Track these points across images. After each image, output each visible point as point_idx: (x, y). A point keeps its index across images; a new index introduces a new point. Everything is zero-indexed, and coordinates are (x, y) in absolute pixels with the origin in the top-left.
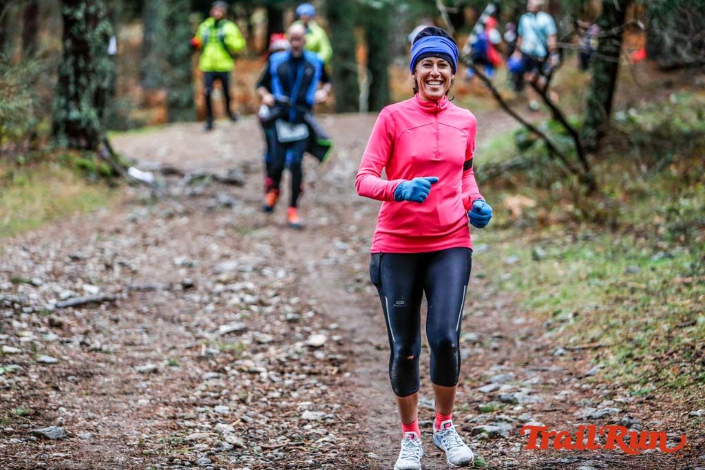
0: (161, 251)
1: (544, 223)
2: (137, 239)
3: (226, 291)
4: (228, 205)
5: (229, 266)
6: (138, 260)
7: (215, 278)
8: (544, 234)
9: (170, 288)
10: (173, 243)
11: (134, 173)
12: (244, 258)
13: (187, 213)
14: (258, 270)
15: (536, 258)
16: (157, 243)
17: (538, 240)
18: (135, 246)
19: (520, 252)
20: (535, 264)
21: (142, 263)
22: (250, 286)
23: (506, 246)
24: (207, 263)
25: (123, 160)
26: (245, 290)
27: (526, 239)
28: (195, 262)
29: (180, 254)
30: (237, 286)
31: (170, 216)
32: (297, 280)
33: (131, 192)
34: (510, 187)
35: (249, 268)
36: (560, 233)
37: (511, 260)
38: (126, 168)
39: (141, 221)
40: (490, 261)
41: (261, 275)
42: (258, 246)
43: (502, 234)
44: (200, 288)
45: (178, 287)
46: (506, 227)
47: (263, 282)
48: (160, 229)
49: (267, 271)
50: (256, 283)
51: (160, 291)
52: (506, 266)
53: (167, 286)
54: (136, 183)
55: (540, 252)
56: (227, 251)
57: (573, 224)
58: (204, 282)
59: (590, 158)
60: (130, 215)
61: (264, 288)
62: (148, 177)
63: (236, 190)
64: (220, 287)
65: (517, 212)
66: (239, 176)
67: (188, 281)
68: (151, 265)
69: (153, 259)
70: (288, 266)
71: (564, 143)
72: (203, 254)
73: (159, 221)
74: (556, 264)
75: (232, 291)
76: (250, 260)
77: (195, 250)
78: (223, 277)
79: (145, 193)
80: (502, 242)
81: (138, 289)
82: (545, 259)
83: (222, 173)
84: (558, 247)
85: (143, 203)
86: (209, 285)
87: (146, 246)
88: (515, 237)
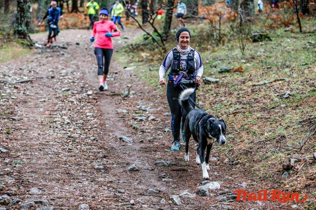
0: (45, 67)
1: (152, 60)
2: (38, 64)
3: (63, 79)
4: (63, 54)
5: (64, 72)
6: (38, 70)
7: (60, 75)
8: (152, 64)
9: (47, 78)
10: (48, 65)
11: (37, 45)
12: (68, 69)
13: (51, 57)
14: (72, 73)
15: (150, 70)
16: (43, 65)
17: (151, 65)
18: (37, 66)
19: (146, 69)
20: (150, 72)
21: (39, 70)
22: (70, 77)
23: (142, 67)
24: (58, 71)
25: (33, 42)
26: (69, 78)
27: (147, 65)
28: (54, 70)
29: (50, 68)
30: (66, 77)
31: (47, 57)
32: (83, 76)
33: (36, 50)
34: (142, 50)
35: (70, 72)
36: (157, 63)
37: (143, 71)
38: (34, 44)
39: (39, 58)
40: (137, 71)
41: (73, 74)
42: (72, 66)
43: (140, 63)
44: (56, 78)
45: (50, 77)
46: (142, 61)
47: (74, 76)
48: (44, 61)
49: (75, 73)
50: (72, 77)
51: (45, 79)
52: (142, 72)
53: (47, 77)
54: (37, 48)
55: (151, 69)
56: (63, 68)
57: (160, 61)
58: (57, 76)
59: (164, 42)
60: (36, 57)
61: (74, 78)
62: (40, 46)
63: (65, 50)
64: (62, 78)
65: (144, 57)
66: (66, 46)
67: (53, 76)
68: (42, 71)
69: (43, 69)
70: (81, 72)
71: (157, 38)
72: (57, 68)
73: (44, 59)
74: (156, 72)
75: (65, 79)
76: (70, 70)
77: (54, 67)
78: (62, 75)
79: (40, 51)
80: (141, 66)
81: (39, 78)
82: (153, 70)
83: (61, 45)
84: (156, 67)
85: (39, 53)
86: (58, 77)
87: (40, 65)
88: (144, 64)
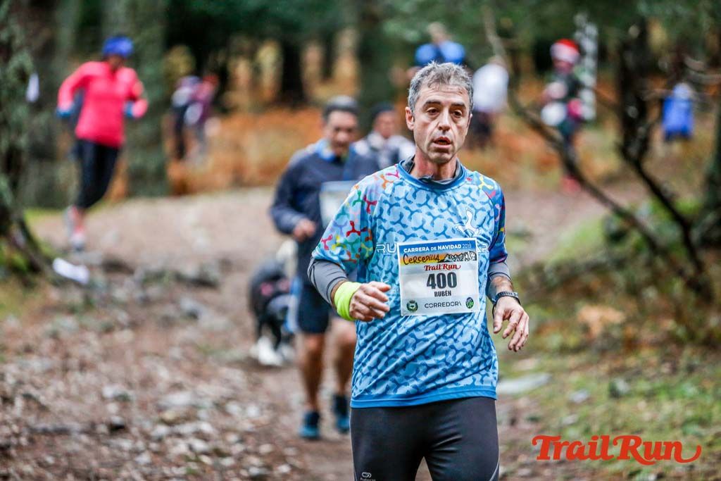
0: (89, 378)
1: (631, 345)
2: (56, 360)
3: (170, 435)
4: (193, 316)
5: (180, 400)
6: (50, 391)
7: (156, 417)
8: (631, 361)
9: (90, 430)
10: (104, 367)
11: (63, 267)
12: (203, 388)
13: (134, 325)
14: (220, 406)
15: (615, 394)
16: (83, 366)
17: (621, 371)
18: (50, 372)
19: (593, 385)
20: (612, 404)
21: (57, 395)
22: (206, 427)
23: (575, 378)
24: (149, 394)
25: (46, 250)
26: (200, 435)
27: (604, 368)
28: (131, 393)
29: (112, 381)
30: (187, 428)
31: (108, 330)
32: (274, 421)
33: (54, 295)
34: (591, 296)
35: (207, 403)
36: (654, 359)
37: (579, 396)
38: (50, 261)
39: (64, 335)
40: (550, 398)
41: (226, 413)
42: (225, 371)
43: (572, 361)
44: (134, 430)
45: (103, 429)
46: (578, 350)
47: (225, 422)
48: (92, 346)
49: (233, 408)
50: (214, 425)
51: (75, 435)
52: (572, 405)
53: (86, 426)
54: (62, 282)
55: (621, 385)
56: (179, 378)
57: (672, 348)
58: (140, 420)
60: (48, 327)
61: (224, 431)
62: (81, 274)
63: (207, 294)
64: (162, 430)
65: (597, 330)
66: (214, 274)
67: (117, 420)
68: (68, 396)
69: (74, 390)
70: (265, 400)
72: (147, 382)
73: (91, 337)
74: (642, 404)
75: (180, 436)
76: (210, 390)
77: (136, 375)
78: (169, 415)
79: (76, 297)
80: (570, 370)
81: (45, 432)
82: (629, 395)
83: (190, 270)
84: (648, 379)
85: (72, 310)
86: (147, 426)
87: (66, 370)
88: (589, 364)
